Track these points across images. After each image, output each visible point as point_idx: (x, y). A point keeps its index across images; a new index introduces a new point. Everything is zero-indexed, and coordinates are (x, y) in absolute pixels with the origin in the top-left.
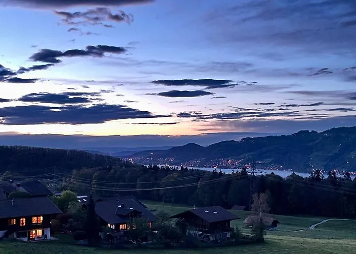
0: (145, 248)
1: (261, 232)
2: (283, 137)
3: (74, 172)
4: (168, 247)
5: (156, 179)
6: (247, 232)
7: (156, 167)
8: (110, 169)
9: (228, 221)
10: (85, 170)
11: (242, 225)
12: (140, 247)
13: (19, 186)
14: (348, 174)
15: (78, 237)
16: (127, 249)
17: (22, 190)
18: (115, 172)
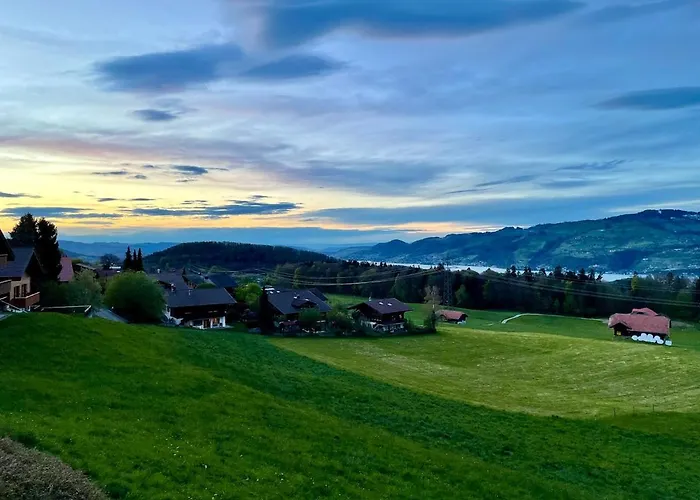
0: (317, 336)
1: (434, 324)
2: (488, 234)
3: (278, 266)
4: (339, 335)
5: (356, 274)
6: (419, 322)
7: (355, 262)
8: (312, 264)
9: (402, 313)
10: (288, 266)
11: (416, 316)
12: (311, 336)
13: (206, 278)
14: (543, 270)
15: (250, 326)
16: (301, 337)
17: (209, 281)
18: (316, 267)
